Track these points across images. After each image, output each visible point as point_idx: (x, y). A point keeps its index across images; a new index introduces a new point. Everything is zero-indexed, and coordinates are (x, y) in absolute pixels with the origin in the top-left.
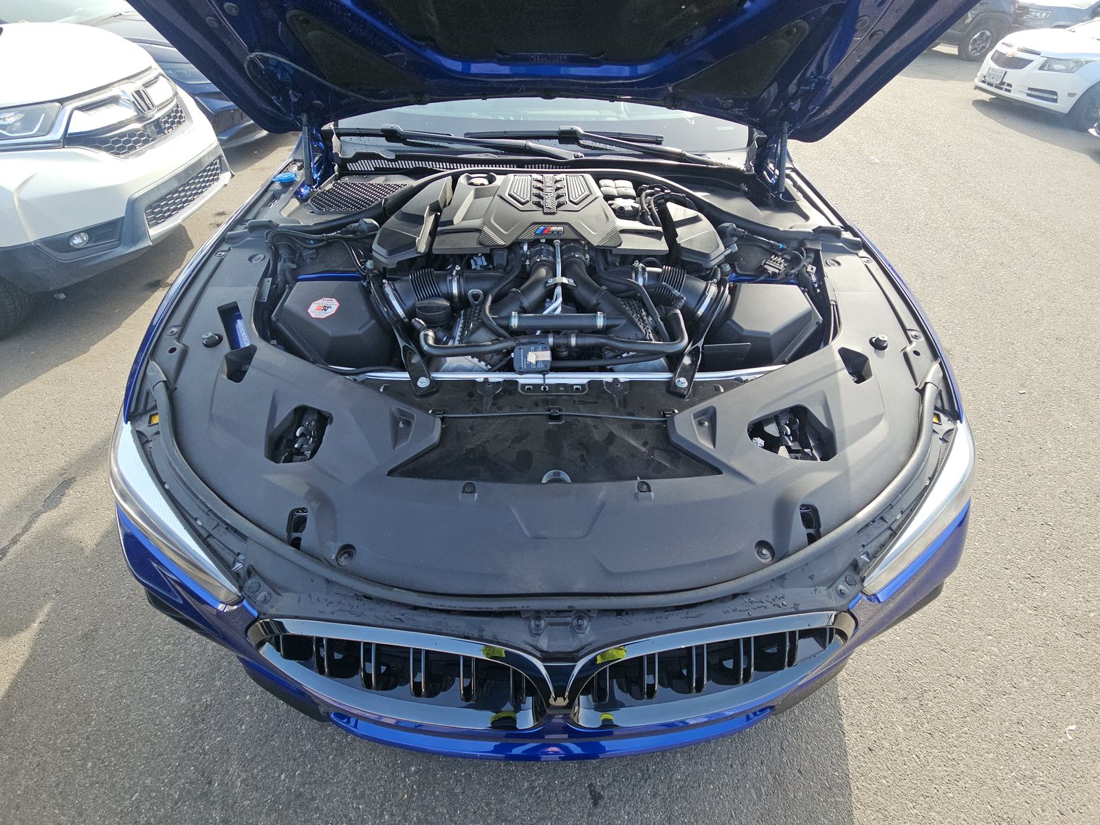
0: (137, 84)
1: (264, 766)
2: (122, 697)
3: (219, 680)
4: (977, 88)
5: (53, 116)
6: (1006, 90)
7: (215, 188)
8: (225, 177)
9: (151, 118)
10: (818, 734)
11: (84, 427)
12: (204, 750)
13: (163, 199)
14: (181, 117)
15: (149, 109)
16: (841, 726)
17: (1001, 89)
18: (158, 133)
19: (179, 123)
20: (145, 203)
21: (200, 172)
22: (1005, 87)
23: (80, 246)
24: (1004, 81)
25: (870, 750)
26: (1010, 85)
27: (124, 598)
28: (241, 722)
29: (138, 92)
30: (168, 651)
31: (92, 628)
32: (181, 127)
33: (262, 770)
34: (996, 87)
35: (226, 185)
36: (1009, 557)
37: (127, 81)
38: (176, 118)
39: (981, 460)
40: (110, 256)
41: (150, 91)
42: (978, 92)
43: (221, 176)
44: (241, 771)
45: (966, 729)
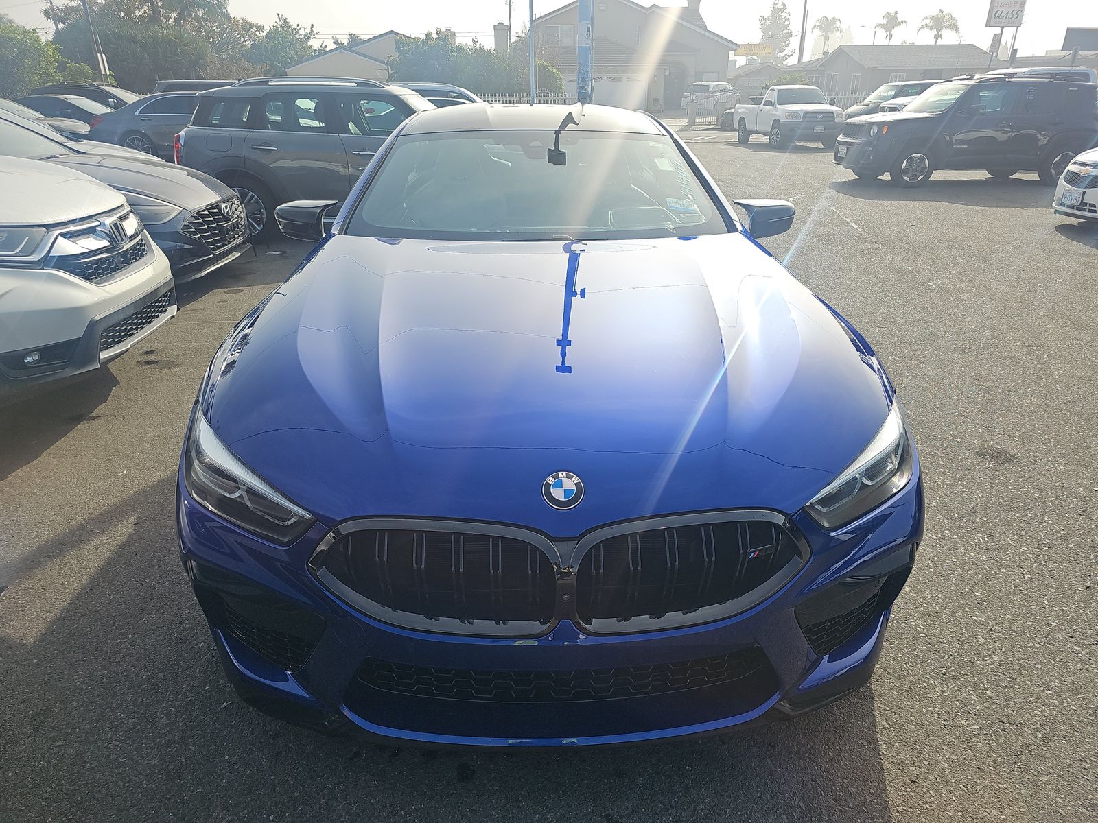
0: (114, 218)
1: (250, 809)
2: (86, 762)
3: (194, 744)
4: (1056, 212)
5: (39, 239)
6: (1090, 211)
7: (163, 319)
8: (172, 310)
9: (121, 249)
10: (855, 770)
11: (11, 543)
12: (182, 799)
13: (118, 324)
14: (144, 250)
15: (123, 240)
16: (881, 765)
17: (1085, 210)
18: (123, 262)
19: (142, 256)
20: (103, 326)
21: (153, 302)
22: (1088, 208)
23: (33, 365)
24: (1084, 201)
25: (912, 781)
26: (1093, 205)
27: (78, 683)
28: (221, 777)
29: (115, 225)
30: (134, 724)
31: (45, 708)
32: (143, 259)
33: (248, 813)
34: (1078, 209)
35: (174, 317)
36: (1074, 627)
37: (104, 215)
38: (138, 252)
39: (1047, 548)
40: (59, 376)
41: (125, 224)
42: (1058, 216)
43: (169, 309)
44: (226, 815)
45: (1019, 764)
